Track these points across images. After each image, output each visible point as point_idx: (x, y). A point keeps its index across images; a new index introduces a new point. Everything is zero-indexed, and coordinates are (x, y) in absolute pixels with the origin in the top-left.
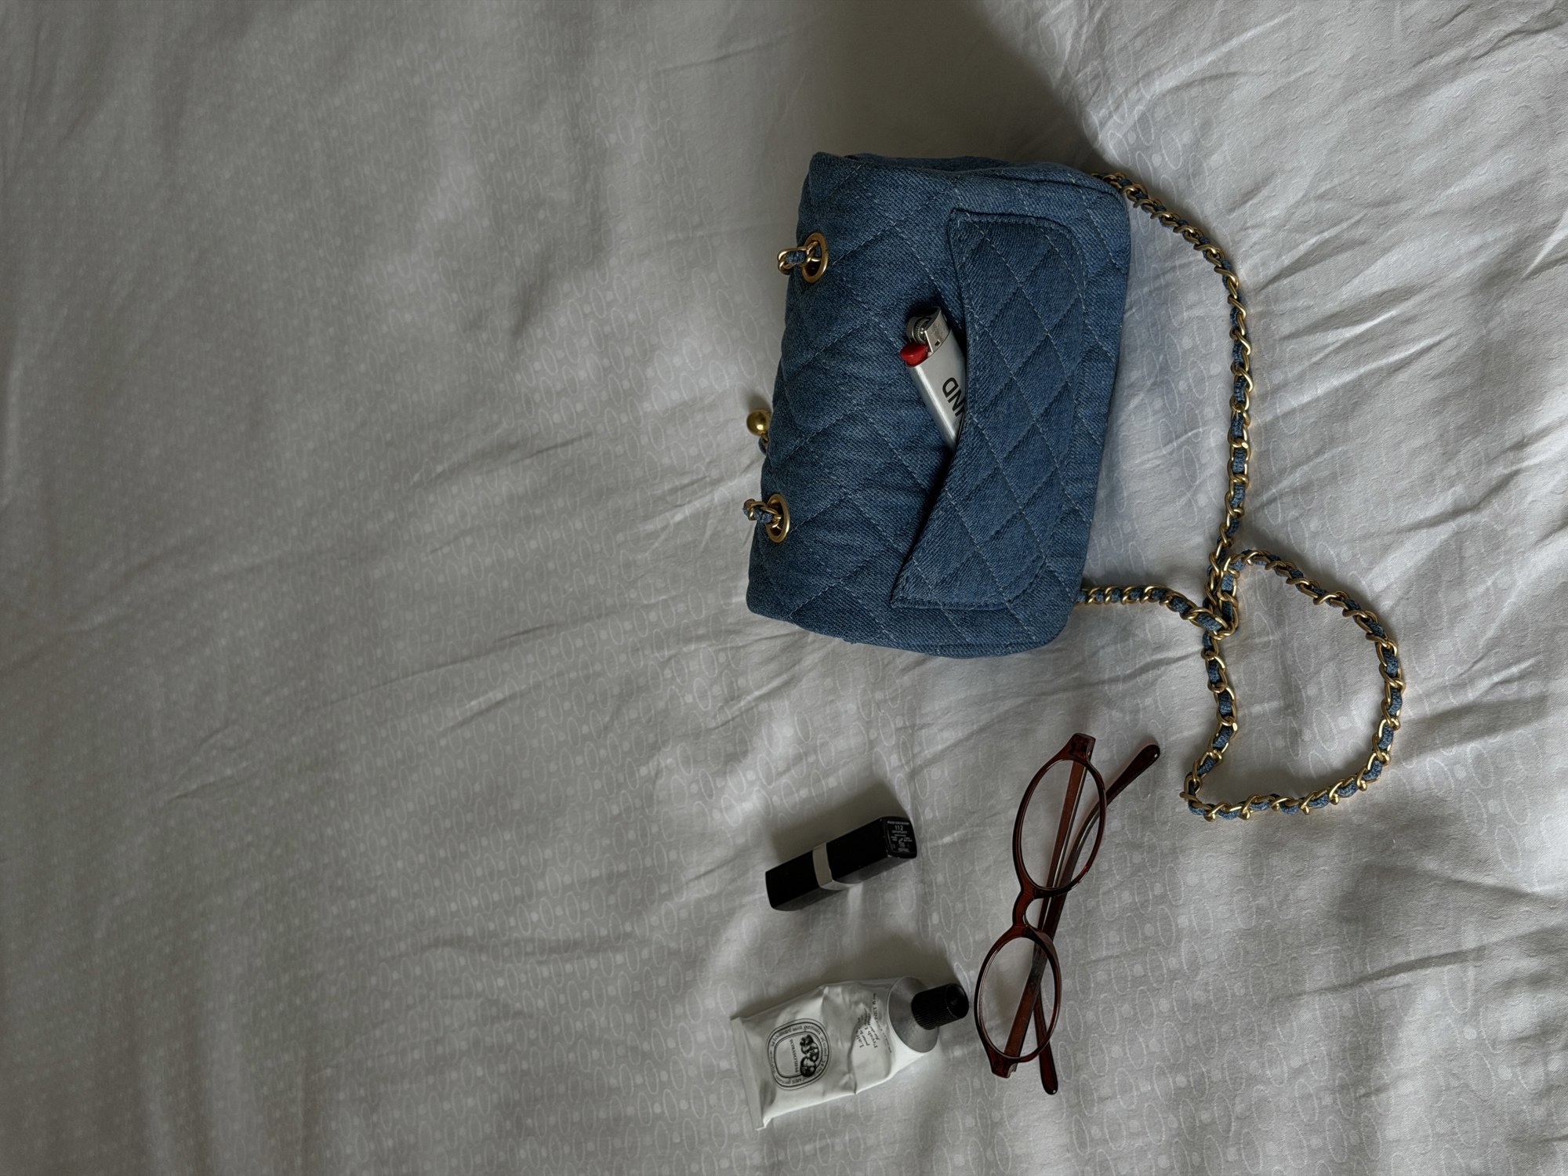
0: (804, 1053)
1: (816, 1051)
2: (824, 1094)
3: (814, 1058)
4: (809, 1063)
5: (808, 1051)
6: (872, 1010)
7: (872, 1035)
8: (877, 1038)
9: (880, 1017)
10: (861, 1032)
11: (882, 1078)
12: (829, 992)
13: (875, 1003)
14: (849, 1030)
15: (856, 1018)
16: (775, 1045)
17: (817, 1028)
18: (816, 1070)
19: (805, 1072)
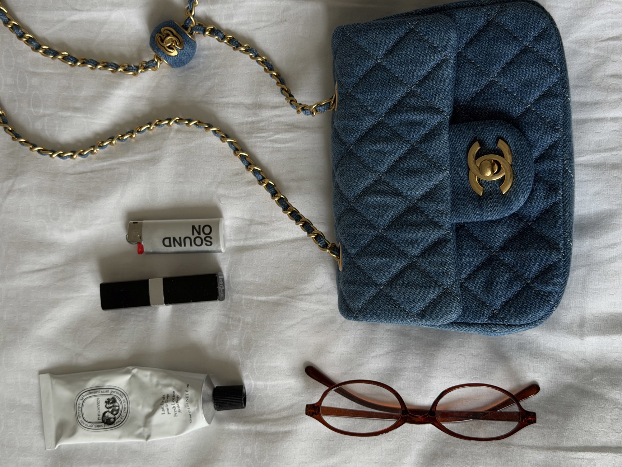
0: (107, 408)
1: (117, 408)
2: (120, 437)
3: (115, 413)
4: (110, 415)
5: (110, 408)
6: (182, 394)
7: (177, 408)
8: (180, 412)
9: (191, 401)
10: (167, 406)
11: (173, 435)
12: (138, 372)
13: (187, 391)
14: (152, 401)
15: (164, 396)
16: (83, 399)
17: (122, 394)
18: (117, 421)
19: (106, 421)
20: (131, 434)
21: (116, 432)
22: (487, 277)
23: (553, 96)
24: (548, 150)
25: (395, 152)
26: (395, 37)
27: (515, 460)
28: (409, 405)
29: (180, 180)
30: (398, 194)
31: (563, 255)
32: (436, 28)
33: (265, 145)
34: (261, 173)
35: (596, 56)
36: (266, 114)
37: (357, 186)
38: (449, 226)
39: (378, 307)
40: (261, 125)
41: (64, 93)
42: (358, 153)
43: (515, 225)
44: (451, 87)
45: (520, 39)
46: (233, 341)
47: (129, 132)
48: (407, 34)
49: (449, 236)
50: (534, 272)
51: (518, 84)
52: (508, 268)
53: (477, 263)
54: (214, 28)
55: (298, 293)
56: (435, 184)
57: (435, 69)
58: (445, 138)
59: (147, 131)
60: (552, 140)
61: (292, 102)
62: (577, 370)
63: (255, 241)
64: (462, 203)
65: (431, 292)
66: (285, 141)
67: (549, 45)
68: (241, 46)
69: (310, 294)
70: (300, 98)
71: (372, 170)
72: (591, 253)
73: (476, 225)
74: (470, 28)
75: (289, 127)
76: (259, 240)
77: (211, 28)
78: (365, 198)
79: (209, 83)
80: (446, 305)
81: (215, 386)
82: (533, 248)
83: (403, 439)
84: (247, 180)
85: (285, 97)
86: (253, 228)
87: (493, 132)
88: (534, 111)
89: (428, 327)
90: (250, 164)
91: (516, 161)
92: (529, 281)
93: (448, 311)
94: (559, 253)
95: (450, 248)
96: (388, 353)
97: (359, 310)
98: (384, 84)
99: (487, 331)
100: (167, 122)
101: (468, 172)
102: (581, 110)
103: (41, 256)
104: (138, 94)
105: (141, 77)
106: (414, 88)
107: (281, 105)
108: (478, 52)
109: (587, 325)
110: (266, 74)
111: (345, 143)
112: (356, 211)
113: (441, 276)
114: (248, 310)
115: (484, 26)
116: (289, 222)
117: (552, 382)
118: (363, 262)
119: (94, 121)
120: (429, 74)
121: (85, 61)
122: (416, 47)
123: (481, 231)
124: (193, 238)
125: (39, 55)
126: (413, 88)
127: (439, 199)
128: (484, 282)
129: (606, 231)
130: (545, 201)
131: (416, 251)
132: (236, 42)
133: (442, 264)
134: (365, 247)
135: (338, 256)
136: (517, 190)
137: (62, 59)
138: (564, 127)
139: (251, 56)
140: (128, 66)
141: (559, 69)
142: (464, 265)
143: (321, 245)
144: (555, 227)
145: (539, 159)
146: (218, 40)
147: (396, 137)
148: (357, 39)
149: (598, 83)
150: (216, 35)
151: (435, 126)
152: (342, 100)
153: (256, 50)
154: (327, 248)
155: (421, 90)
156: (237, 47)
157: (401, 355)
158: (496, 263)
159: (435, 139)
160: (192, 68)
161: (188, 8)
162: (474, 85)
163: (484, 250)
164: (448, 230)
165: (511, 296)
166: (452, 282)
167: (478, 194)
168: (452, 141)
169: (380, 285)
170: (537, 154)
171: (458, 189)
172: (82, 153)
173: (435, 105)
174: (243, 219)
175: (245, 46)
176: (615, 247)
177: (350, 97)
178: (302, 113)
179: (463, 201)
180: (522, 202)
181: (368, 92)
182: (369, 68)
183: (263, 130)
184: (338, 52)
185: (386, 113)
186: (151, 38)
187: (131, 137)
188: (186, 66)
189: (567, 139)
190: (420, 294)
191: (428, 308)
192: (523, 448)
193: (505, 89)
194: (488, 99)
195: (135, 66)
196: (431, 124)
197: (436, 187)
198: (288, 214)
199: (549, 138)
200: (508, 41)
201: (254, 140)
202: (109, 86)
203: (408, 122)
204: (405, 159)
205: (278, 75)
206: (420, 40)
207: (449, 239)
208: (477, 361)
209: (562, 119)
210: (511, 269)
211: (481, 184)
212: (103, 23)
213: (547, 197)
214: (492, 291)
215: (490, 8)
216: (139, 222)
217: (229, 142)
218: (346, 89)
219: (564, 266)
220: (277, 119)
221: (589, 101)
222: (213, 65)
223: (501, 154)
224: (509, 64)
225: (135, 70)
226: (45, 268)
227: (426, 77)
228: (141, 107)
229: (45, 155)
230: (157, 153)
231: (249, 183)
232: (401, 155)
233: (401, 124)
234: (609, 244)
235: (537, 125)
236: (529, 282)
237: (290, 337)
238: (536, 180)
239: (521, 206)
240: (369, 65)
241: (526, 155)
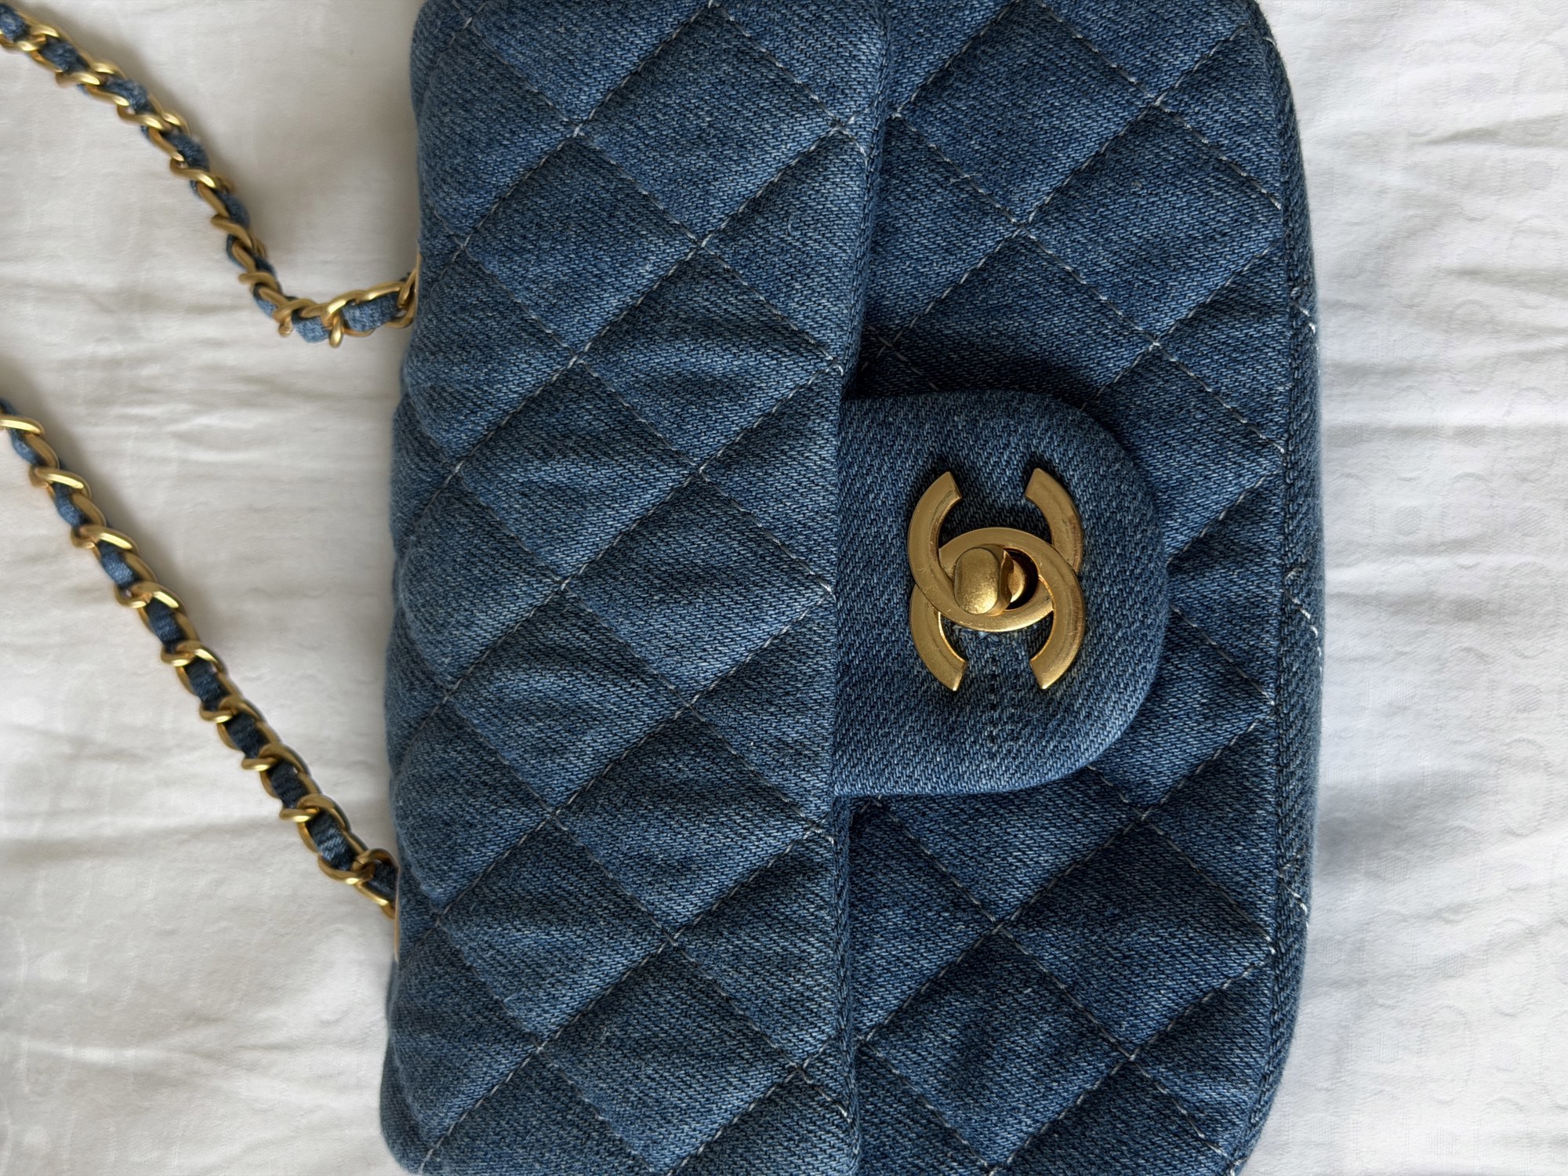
22: (967, 1027)
23: (1253, 309)
24: (1223, 522)
25: (622, 496)
26: (642, 40)
30: (626, 666)
31: (1273, 951)
32: (803, 12)
33: (155, 450)
34: (130, 559)
36: (169, 331)
37: (467, 627)
38: (824, 808)
39: (517, 1134)
40: (143, 372)
42: (481, 495)
43: (1086, 816)
44: (854, 253)
45: (1133, 80)
48: (688, 28)
49: (822, 851)
50: (1153, 1019)
51: (1115, 253)
52: (1051, 993)
53: (929, 963)
55: (240, 1041)
56: (775, 633)
57: (793, 176)
58: (823, 451)
60: (1243, 486)
61: (262, 291)
64: (877, 716)
65: (735, 1081)
66: (236, 442)
67: (1243, 110)
68: (85, 67)
69: (288, 1047)
71: (528, 563)
72: (1369, 937)
73: (931, 809)
74: (939, 28)
75: (254, 388)
76: (105, 819)
78: (497, 674)
80: (791, 1139)
82: (1154, 920)
84: (76, 581)
85: (240, 272)
86: (86, 772)
87: (1013, 440)
88: (1176, 366)
90: (85, 520)
91: (1099, 561)
92: (1132, 1052)
93: (798, 1167)
94: (1257, 945)
95: (822, 899)
97: (446, 1138)
98: (594, 224)
101: (909, 594)
102: (1346, 395)
106: (710, 243)
107: (228, 301)
108: (966, 121)
110: (178, 181)
111: (434, 453)
112: (460, 728)
113: (777, 1016)
114: (39, 1100)
115: (995, 22)
118: (471, 939)
120: (771, 192)
122: (722, 82)
123: (951, 835)
126: (704, 243)
127: (787, 694)
128: (953, 1047)
129: (1427, 853)
130: (1208, 730)
131: (686, 906)
132: (65, 51)
133: (788, 964)
134: (486, 876)
135: (390, 902)
136: (1097, 678)
138: (1290, 437)
139: (121, 112)
141: (1279, 207)
142: (878, 970)
143: (329, 856)
144: (1245, 837)
145: (1187, 560)
147: (630, 436)
148: (497, 42)
149: (1413, 298)
151: (784, 403)
152: (435, 280)
153: (141, 88)
154: (349, 870)
155: (737, 253)
156: (70, 70)
158: (1006, 969)
159: (783, 453)
162: (947, 251)
163: (959, 915)
164: (818, 826)
165: (1059, 1114)
166: (823, 1042)
167: (944, 682)
168: (851, 465)
169: (533, 1037)
170: (1181, 538)
171: (864, 659)
173: (790, 317)
174: (49, 736)
175: (102, 69)
176: (1462, 916)
177: (461, 270)
178: (294, 333)
179: (883, 707)
180: (1115, 728)
181: (529, 251)
182: (540, 158)
183: (152, 391)
184: (428, 94)
185: (595, 341)
189: (1299, 484)
190: (690, 1086)
191: (718, 1149)
193: (1068, 273)
194: (997, 308)
196: (771, 392)
197: (780, 646)
198: (219, 724)
199: (1230, 477)
200: (1084, 82)
201: (112, 430)
203: (678, 380)
204: (660, 527)
205: (221, 186)
206: (741, 54)
207: (818, 859)
209: (1284, 405)
210: (1062, 999)
211: (956, 645)
213: (1213, 712)
214: (984, 1087)
217: (11, 431)
218: (449, 237)
219: (1274, 998)
220: (209, 356)
223: (1037, 524)
224: (1084, 176)
227: (756, 205)
231: (83, 594)
232: (648, 510)
233: (654, 385)
234: (1440, 906)
235: (1183, 421)
236: (1133, 1057)
238: (1175, 639)
239: (1110, 740)
240: (539, 144)
241: (1139, 536)
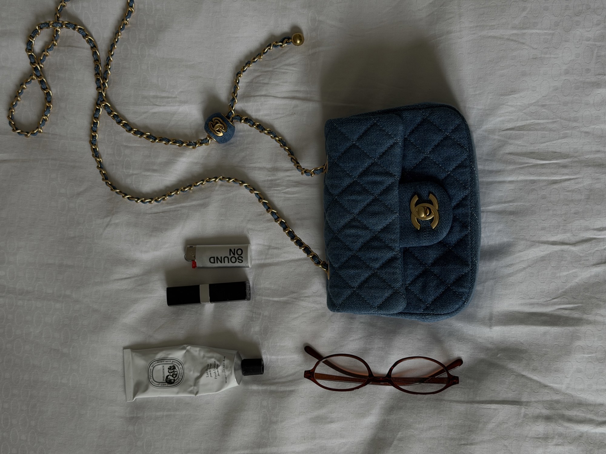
0: (169, 373)
1: (176, 373)
2: (178, 393)
3: (174, 376)
4: (171, 378)
5: (172, 372)
6: (221, 363)
7: (217, 373)
8: (219, 375)
9: (227, 368)
10: (210, 371)
11: (214, 392)
12: (190, 348)
13: (224, 361)
14: (200, 368)
15: (208, 364)
16: (154, 366)
17: (179, 363)
18: (175, 382)
19: (168, 382)
20: (185, 391)
21: (175, 389)
22: (423, 283)
23: (464, 167)
24: (461, 201)
25: (364, 201)
26: (364, 128)
27: (445, 411)
28: (375, 374)
29: (222, 218)
30: (366, 228)
31: (471, 268)
32: (390, 123)
33: (279, 195)
35: (499, 141)
36: (281, 174)
37: (339, 223)
38: (399, 249)
39: (352, 303)
40: (277, 182)
41: (146, 160)
42: (341, 201)
43: (441, 249)
44: (400, 160)
45: (443, 131)
46: (256, 328)
47: (188, 186)
48: (372, 126)
50: (452, 280)
51: (442, 158)
52: (436, 277)
53: (417, 273)
54: (247, 118)
55: (300, 296)
56: (390, 222)
57: (389, 149)
58: (396, 192)
59: (200, 185)
60: (464, 195)
61: (298, 167)
62: (488, 349)
63: (272, 260)
65: (386, 292)
66: (293, 193)
67: (461, 135)
68: (265, 130)
69: (309, 297)
70: (304, 164)
71: (349, 212)
72: (496, 270)
73: (416, 249)
74: (412, 123)
75: (296, 184)
76: (275, 259)
77: (245, 118)
78: (345, 230)
79: (243, 154)
80: (396, 300)
81: (243, 359)
82: (452, 264)
83: (371, 397)
84: (267, 218)
85: (294, 164)
86: (271, 251)
87: (427, 189)
88: (452, 176)
89: (385, 316)
90: (269, 208)
91: (441, 208)
93: (397, 304)
94: (468, 267)
95: (399, 263)
96: (361, 338)
97: (340, 305)
98: (357, 157)
99: (423, 318)
100: (214, 179)
101: (411, 214)
103: (127, 269)
104: (196, 161)
105: (198, 150)
106: (376, 160)
107: (291, 169)
108: (417, 138)
109: (494, 319)
110: (281, 148)
111: (332, 195)
112: (339, 239)
113: (392, 281)
114: (266, 307)
115: (421, 122)
116: (295, 247)
117: (471, 358)
118: (342, 273)
119: (165, 178)
120: (386, 151)
121: (161, 139)
122: (377, 135)
123: (419, 253)
124: (230, 257)
125: (131, 134)
126: (375, 160)
127: (392, 231)
128: (421, 286)
129: (506, 255)
130: (460, 234)
131: (377, 265)
132: (261, 127)
133: (394, 273)
134: (344, 263)
135: (327, 270)
136: (441, 226)
137: (146, 138)
138: (471, 187)
139: (271, 137)
140: (189, 142)
141: (468, 150)
142: (408, 275)
143: (316, 263)
144: (466, 251)
145: (455, 207)
146: (250, 126)
147: (365, 191)
148: (340, 128)
149: (500, 158)
150: (248, 122)
151: (389, 185)
152: (331, 167)
153: (275, 133)
154: (320, 264)
155: (381, 161)
156: (262, 130)
157: (370, 339)
158: (429, 273)
159: (390, 193)
160: (231, 144)
161: (230, 105)
162: (415, 159)
163: (421, 265)
164: (398, 252)
165: (438, 295)
166: (400, 285)
167: (417, 228)
168: (401, 194)
169: (354, 288)
170: (455, 203)
171: (404, 225)
172: (157, 200)
173: (390, 171)
174: (264, 245)
175: (268, 130)
176: (512, 266)
177: (335, 165)
178: (305, 174)
179: (407, 233)
180: (445, 234)
181: (347, 162)
182: (348, 147)
183: (279, 185)
184: (328, 136)
185: (358, 176)
186: (205, 125)
187: (190, 189)
188: (228, 142)
189: (473, 194)
190: (379, 293)
191: (384, 303)
192: (451, 402)
193: (434, 162)
194: (423, 168)
195: (194, 142)
196: (387, 183)
197: (390, 224)
198: (294, 242)
199: (462, 193)
200: (436, 132)
201: (272, 192)
202: (177, 155)
203: (372, 182)
204: (370, 206)
205: (290, 149)
206: (380, 130)
207: (398, 257)
208: (421, 343)
209: (470, 182)
210: (438, 277)
211: (419, 222)
212: (174, 114)
213: (461, 231)
214: (426, 292)
215: (425, 111)
216: (193, 246)
217: (255, 193)
218: (333, 160)
219: (471, 275)
220: (288, 178)
221: (495, 169)
222: (245, 142)
223: (431, 202)
224: (436, 146)
225: (194, 145)
226: (129, 277)
227: (384, 154)
228: (197, 169)
229: (132, 201)
230: (207, 200)
231: (269, 221)
232: (368, 203)
233: (368, 183)
234: (508, 264)
235: (454, 185)
236: (449, 286)
237: (294, 325)
238: (454, 220)
239: (444, 236)
240: (348, 145)
241: (447, 204)
